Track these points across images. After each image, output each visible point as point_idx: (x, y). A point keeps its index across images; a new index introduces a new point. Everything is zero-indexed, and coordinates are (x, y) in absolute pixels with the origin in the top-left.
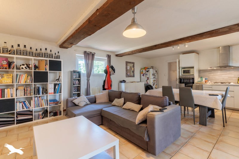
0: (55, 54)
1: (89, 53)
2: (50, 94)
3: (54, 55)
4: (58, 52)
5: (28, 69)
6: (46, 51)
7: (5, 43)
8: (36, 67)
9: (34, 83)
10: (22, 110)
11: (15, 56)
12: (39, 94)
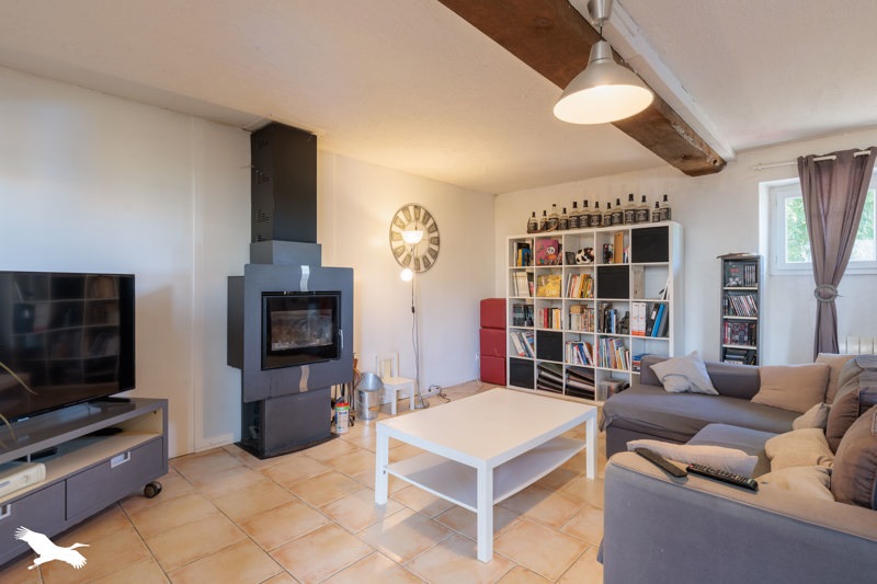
0: (657, 205)
1: (834, 157)
2: (634, 333)
3: (653, 209)
4: (665, 198)
5: (588, 261)
6: (631, 203)
7: (554, 205)
8: (607, 255)
9: (598, 297)
10: (576, 364)
11: (563, 233)
12: (609, 331)
